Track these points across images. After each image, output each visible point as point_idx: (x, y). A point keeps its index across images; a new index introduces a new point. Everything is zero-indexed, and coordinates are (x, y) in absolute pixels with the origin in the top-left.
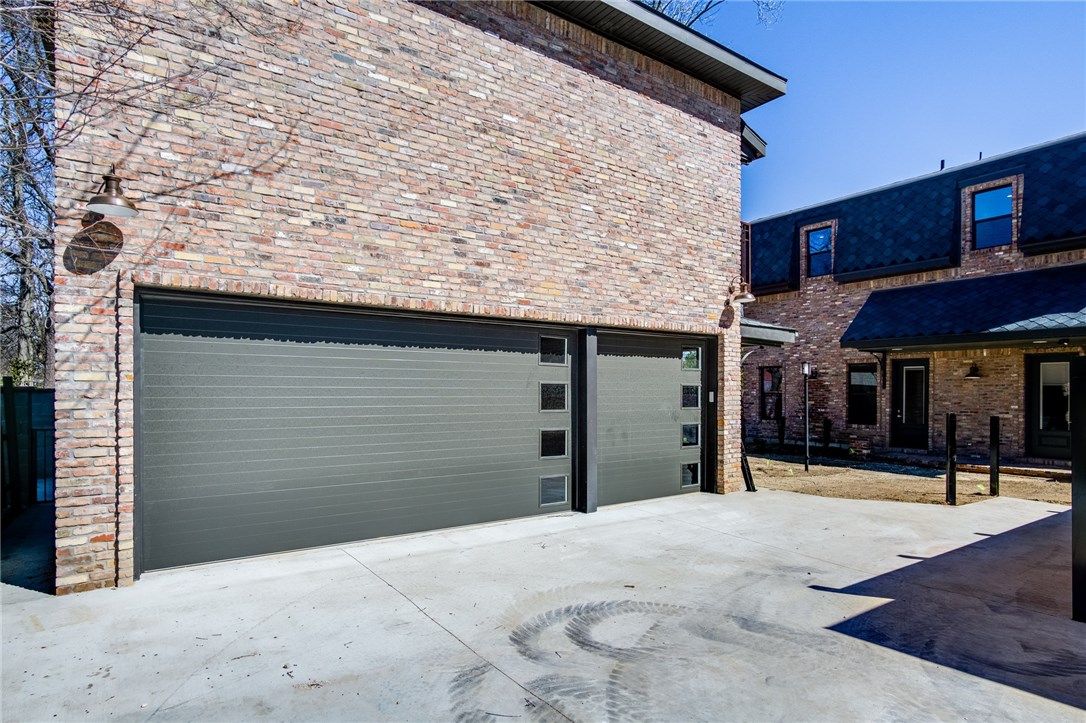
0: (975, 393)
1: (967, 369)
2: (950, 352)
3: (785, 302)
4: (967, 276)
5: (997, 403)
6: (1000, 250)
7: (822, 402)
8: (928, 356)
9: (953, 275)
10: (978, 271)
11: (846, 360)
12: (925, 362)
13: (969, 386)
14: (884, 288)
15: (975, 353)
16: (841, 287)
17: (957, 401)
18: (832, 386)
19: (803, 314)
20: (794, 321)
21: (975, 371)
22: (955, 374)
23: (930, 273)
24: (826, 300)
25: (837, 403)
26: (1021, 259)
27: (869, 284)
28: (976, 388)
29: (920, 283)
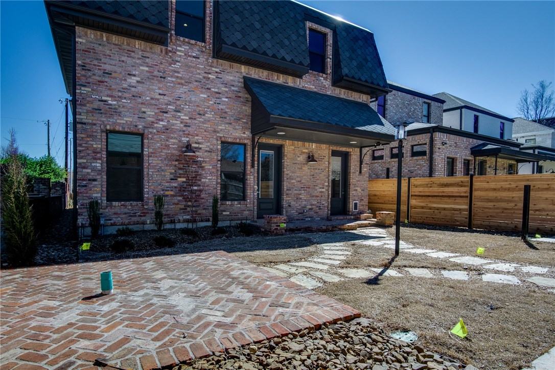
0: (309, 173)
1: (305, 156)
2: (296, 142)
3: (147, 55)
4: (306, 87)
5: (319, 181)
6: (322, 76)
7: (194, 179)
8: (284, 143)
9: (298, 83)
10: (311, 87)
11: (221, 137)
12: (279, 150)
13: (306, 168)
14: (253, 76)
15: (309, 145)
16: (215, 60)
17: (299, 179)
18: (206, 162)
19: (172, 77)
20: (160, 82)
21: (311, 158)
22: (299, 159)
23: (285, 76)
24: (199, 69)
25: (211, 180)
26: (331, 87)
27: (240, 68)
28: (309, 171)
29: (278, 82)
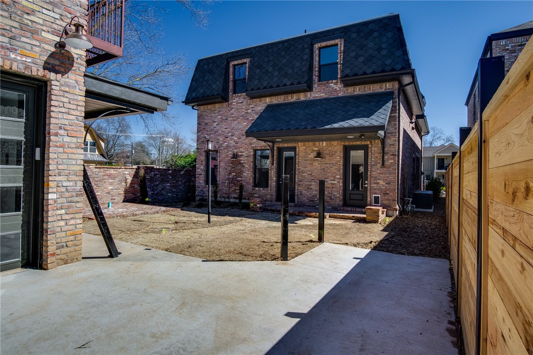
0: (319, 168)
1: (315, 154)
2: (307, 143)
3: (220, 110)
4: (316, 97)
5: (330, 174)
6: (332, 83)
7: (240, 173)
8: (296, 145)
9: (309, 96)
10: (321, 95)
11: (253, 147)
12: (294, 149)
13: (316, 164)
14: (274, 103)
15: (319, 144)
16: (251, 101)
17: (310, 173)
18: (245, 163)
19: (230, 117)
20: (225, 122)
21: (319, 155)
22: (309, 156)
23: (297, 94)
24: (243, 109)
25: (248, 174)
26: (342, 88)
27: (266, 100)
28: (319, 165)
29: (292, 100)
